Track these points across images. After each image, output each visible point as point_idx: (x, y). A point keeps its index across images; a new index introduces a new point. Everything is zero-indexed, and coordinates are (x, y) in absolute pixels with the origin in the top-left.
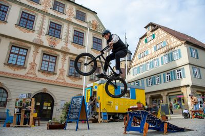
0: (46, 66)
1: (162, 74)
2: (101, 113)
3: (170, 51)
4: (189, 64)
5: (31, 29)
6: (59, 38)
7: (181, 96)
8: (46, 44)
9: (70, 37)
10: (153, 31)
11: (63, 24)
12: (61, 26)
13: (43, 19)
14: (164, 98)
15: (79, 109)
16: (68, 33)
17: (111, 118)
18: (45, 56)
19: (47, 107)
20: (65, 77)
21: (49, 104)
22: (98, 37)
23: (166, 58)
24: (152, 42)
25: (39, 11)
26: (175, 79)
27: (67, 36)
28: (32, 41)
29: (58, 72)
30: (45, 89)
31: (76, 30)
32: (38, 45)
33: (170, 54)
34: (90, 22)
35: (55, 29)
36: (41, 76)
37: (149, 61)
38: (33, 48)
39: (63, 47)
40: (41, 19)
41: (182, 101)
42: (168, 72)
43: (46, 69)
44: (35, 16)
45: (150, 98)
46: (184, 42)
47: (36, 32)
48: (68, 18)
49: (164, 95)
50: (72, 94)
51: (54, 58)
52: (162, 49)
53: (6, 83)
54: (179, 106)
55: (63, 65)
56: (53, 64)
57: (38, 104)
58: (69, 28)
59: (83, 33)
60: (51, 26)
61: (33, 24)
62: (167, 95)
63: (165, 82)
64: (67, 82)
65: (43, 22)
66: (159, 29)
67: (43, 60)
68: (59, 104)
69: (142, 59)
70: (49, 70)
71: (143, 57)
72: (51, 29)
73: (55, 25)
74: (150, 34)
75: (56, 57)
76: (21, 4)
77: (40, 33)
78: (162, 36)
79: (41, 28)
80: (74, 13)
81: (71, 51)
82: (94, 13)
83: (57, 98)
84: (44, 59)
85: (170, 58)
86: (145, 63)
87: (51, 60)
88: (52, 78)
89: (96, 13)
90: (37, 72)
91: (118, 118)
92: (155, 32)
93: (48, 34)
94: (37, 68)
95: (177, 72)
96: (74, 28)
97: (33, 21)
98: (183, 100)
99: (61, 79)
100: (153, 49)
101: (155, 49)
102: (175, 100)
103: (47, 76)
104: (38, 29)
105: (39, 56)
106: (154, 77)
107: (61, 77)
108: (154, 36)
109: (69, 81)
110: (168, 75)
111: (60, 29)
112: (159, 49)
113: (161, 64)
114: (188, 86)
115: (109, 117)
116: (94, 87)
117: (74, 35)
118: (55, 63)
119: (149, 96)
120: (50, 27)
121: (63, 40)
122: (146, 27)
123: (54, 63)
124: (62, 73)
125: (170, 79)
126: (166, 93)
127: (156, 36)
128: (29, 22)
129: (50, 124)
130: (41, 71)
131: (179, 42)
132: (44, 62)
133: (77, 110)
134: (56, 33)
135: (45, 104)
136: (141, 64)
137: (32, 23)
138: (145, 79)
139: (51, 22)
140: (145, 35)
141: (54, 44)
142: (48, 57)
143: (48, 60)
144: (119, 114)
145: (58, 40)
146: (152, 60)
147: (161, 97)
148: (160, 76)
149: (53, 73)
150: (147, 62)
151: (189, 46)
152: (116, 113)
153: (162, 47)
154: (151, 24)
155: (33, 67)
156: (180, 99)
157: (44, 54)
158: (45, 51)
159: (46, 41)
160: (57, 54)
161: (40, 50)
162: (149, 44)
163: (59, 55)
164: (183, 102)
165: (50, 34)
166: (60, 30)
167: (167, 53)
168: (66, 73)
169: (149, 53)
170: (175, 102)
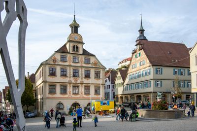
0: (75, 91)
1: (142, 83)
4: (153, 79)
5: (66, 76)
6: (78, 77)
8: (73, 82)
12: (78, 70)
13: (70, 69)
16: (82, 73)
18: (74, 87)
20: (83, 95)
22: (97, 71)
24: (139, 58)
25: (67, 66)
26: (147, 87)
27: (82, 75)
28: (67, 82)
29: (80, 93)
30: (76, 102)
31: (86, 70)
32: (70, 83)
34: (92, 63)
35: (76, 73)
36: (73, 96)
38: (68, 85)
39: (80, 81)
42: (145, 82)
43: (75, 93)
44: (66, 69)
46: (152, 65)
47: (68, 77)
48: (81, 64)
49: (142, 95)
50: (87, 102)
51: (78, 87)
53: (62, 101)
55: (82, 89)
58: (82, 70)
59: (90, 71)
60: (74, 72)
63: (143, 88)
65: (70, 71)
66: (143, 50)
67: (73, 89)
68: (82, 107)
69: (134, 70)
74: (138, 51)
76: (60, 65)
77: (70, 77)
78: (144, 56)
79: (70, 74)
80: (84, 60)
81: (84, 82)
82: (94, 56)
83: (81, 104)
86: (135, 73)
87: (76, 88)
88: (78, 96)
89: (96, 56)
93: (73, 76)
94: (72, 93)
95: (148, 83)
96: (84, 69)
97: (66, 72)
100: (139, 64)
103: (76, 96)
105: (71, 88)
106: (139, 84)
109: (85, 96)
110: (145, 84)
111: (78, 72)
112: (142, 65)
114: (151, 92)
117: (85, 73)
118: (78, 89)
121: (80, 78)
122: (136, 45)
127: (141, 55)
131: (149, 65)
136: (133, 73)
138: (135, 84)
139: (73, 70)
141: (77, 81)
146: (138, 71)
149: (78, 94)
155: (70, 93)
158: (73, 85)
159: (73, 80)
161: (71, 85)
162: (137, 59)
163: (79, 85)
168: (83, 93)
169: (137, 66)
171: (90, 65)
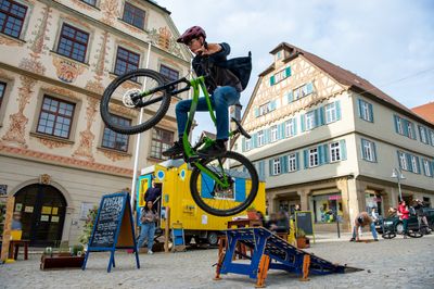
0: (51, 124)
1: (301, 152)
2: (170, 230)
3: (320, 105)
4: (355, 132)
5: (17, 37)
6: (83, 62)
7: (336, 198)
9: (107, 62)
10: (286, 61)
11: (93, 32)
12: (88, 34)
13: (47, 16)
14: (304, 200)
15: (117, 222)
16: (104, 52)
17: (193, 242)
18: (47, 101)
19: (50, 216)
20: (94, 150)
21: (56, 210)
22: (170, 66)
23: (311, 118)
24: (284, 83)
26: (327, 161)
27: (102, 60)
28: (16, 65)
29: (78, 139)
30: (46, 177)
31: (123, 46)
32: (31, 76)
33: (319, 111)
34: (155, 31)
35: (74, 40)
37: (277, 123)
38: (18, 81)
39: (90, 83)
40: (42, 17)
41: (338, 207)
42: (313, 148)
43: (49, 131)
44: (26, 8)
45: (275, 199)
46: (347, 87)
47: (28, 44)
48: (105, 18)
49: (303, 193)
51: (71, 107)
52: (303, 100)
54: (331, 217)
55: (91, 122)
56: (67, 121)
57: (29, 209)
58: (105, 41)
59: (139, 55)
60: (65, 33)
61: (21, 27)
62: (309, 195)
63: (306, 166)
64: (96, 161)
65: (45, 23)
66: (300, 58)
67: (42, 110)
68: (78, 210)
69: (263, 119)
70: (57, 133)
71: (264, 114)
72: (64, 40)
73: (73, 31)
74: (280, 66)
75: (74, 105)
77: (38, 48)
78: (305, 72)
79: (41, 37)
80: (120, 8)
82: (165, 12)
83: (73, 197)
84: (46, 107)
85: (319, 119)
86: (267, 127)
87: (61, 112)
88: (64, 152)
89: (170, 13)
90: (27, 137)
91: (206, 241)
92: (292, 63)
93: (57, 51)
94: (29, 127)
95: (331, 149)
96: (117, 41)
97: (22, 20)
98: (341, 204)
99: (83, 154)
100: (285, 99)
101: (289, 98)
102: (325, 205)
103: (51, 148)
104: (33, 38)
105: (34, 100)
106: (285, 158)
107: (85, 149)
108: (288, 70)
109: (103, 159)
110: (314, 154)
111: (84, 41)
112: (298, 99)
113: (301, 130)
114: (351, 176)
115: (188, 240)
116: (157, 175)
117: (118, 58)
118: (71, 118)
119: (274, 196)
120: (62, 36)
121: (92, 68)
122: (274, 52)
123: (68, 117)
124: (86, 142)
125: (317, 161)
126: (307, 190)
127: (292, 73)
128: (11, 19)
129: (49, 257)
130: (37, 134)
131: (338, 87)
132: (44, 115)
133: (112, 225)
134: (75, 51)
135: (46, 210)
136: (259, 129)
137: (18, 22)
138: (267, 161)
139: (65, 25)
140: (271, 69)
141: (71, 74)
142: (55, 103)
143: (54, 110)
144: (210, 232)
145: (79, 65)
146: (282, 121)
147: (296, 198)
148: (298, 154)
149: (66, 141)
150: (272, 124)
151: (357, 96)
152: (203, 232)
153: (304, 96)
154: (284, 47)
155: (17, 126)
156: (333, 203)
157: (45, 96)
158: (47, 90)
159: (50, 66)
160: (76, 99)
161: (37, 87)
162: (278, 86)
163: (80, 101)
164: (341, 209)
165: (61, 51)
166: (86, 45)
167: (314, 107)
168: (96, 142)
169: (278, 106)
170: (325, 209)
171: (142, 36)
